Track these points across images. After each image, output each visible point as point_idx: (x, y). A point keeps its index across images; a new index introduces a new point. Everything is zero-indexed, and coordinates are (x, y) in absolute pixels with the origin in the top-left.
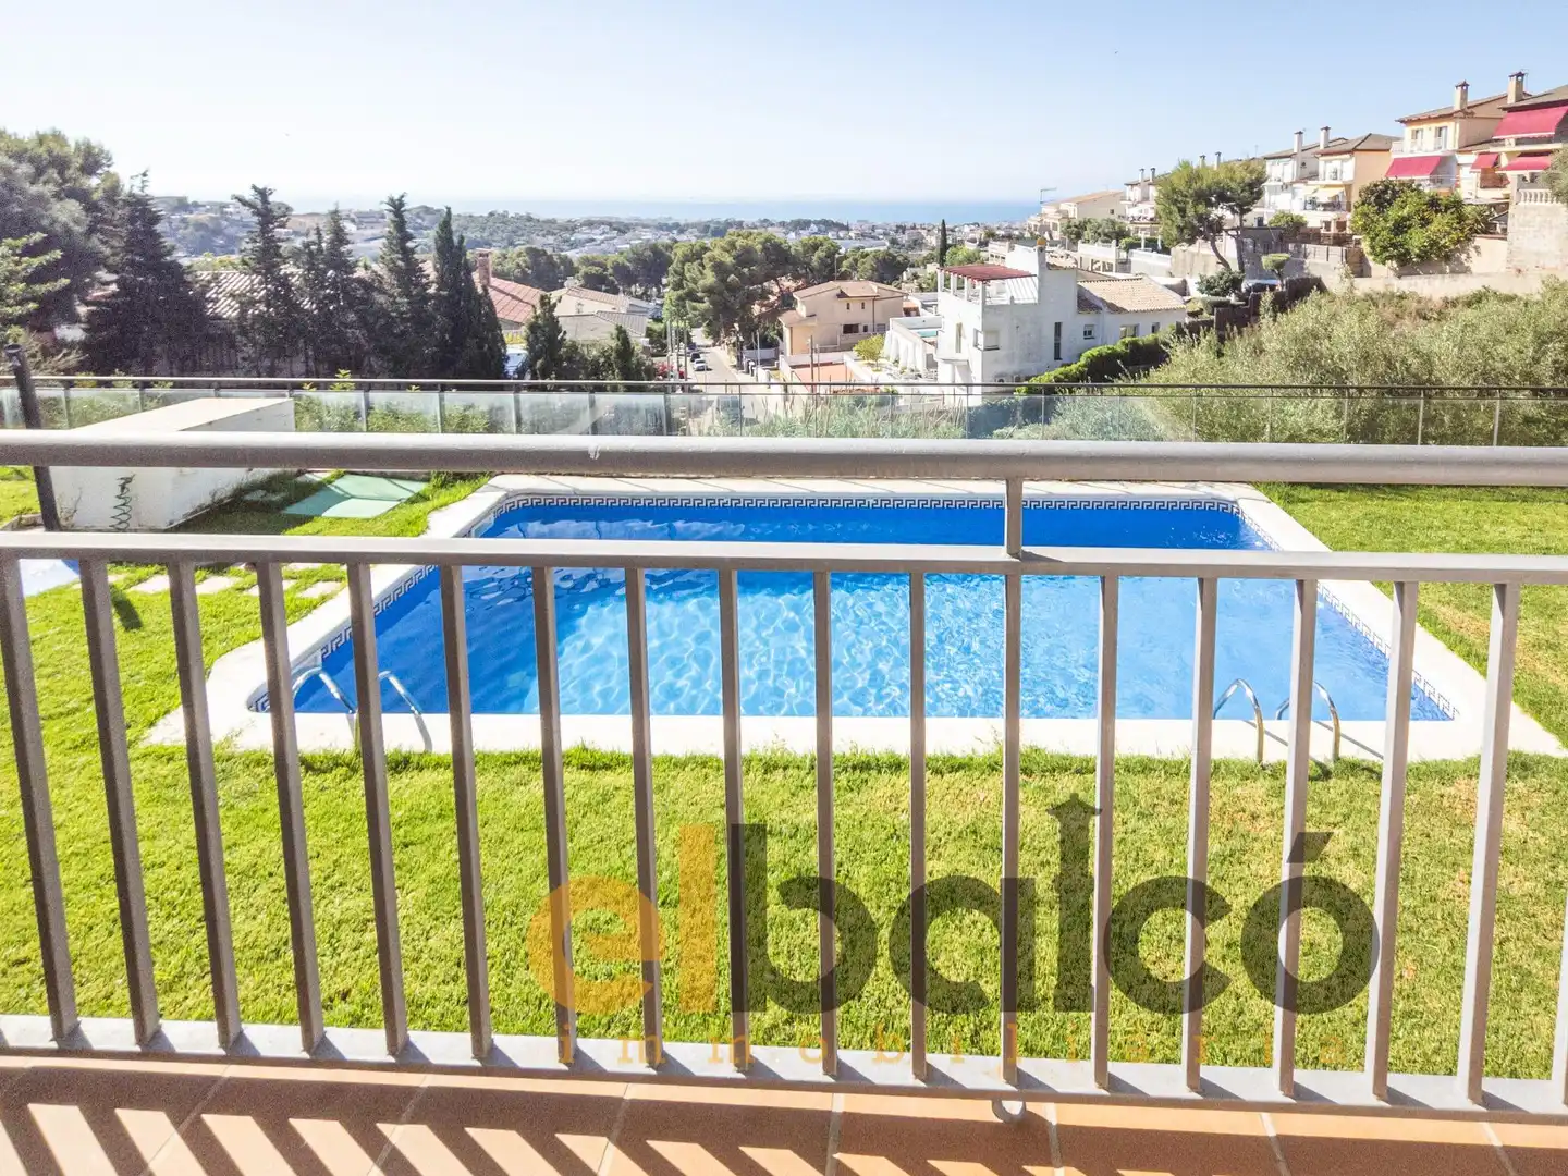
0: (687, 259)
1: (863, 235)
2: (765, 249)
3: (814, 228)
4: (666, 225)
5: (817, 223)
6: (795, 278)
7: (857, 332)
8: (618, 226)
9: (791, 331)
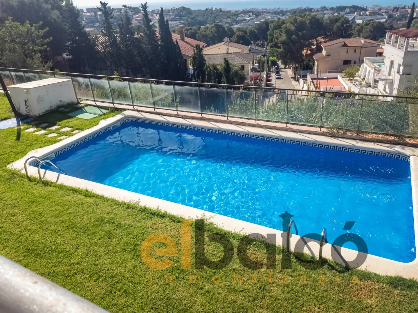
0: (275, 28)
1: (373, 13)
2: (311, 23)
3: (348, 10)
4: (277, 12)
5: (350, 7)
6: (325, 37)
7: (350, 64)
8: (257, 14)
9: (318, 61)
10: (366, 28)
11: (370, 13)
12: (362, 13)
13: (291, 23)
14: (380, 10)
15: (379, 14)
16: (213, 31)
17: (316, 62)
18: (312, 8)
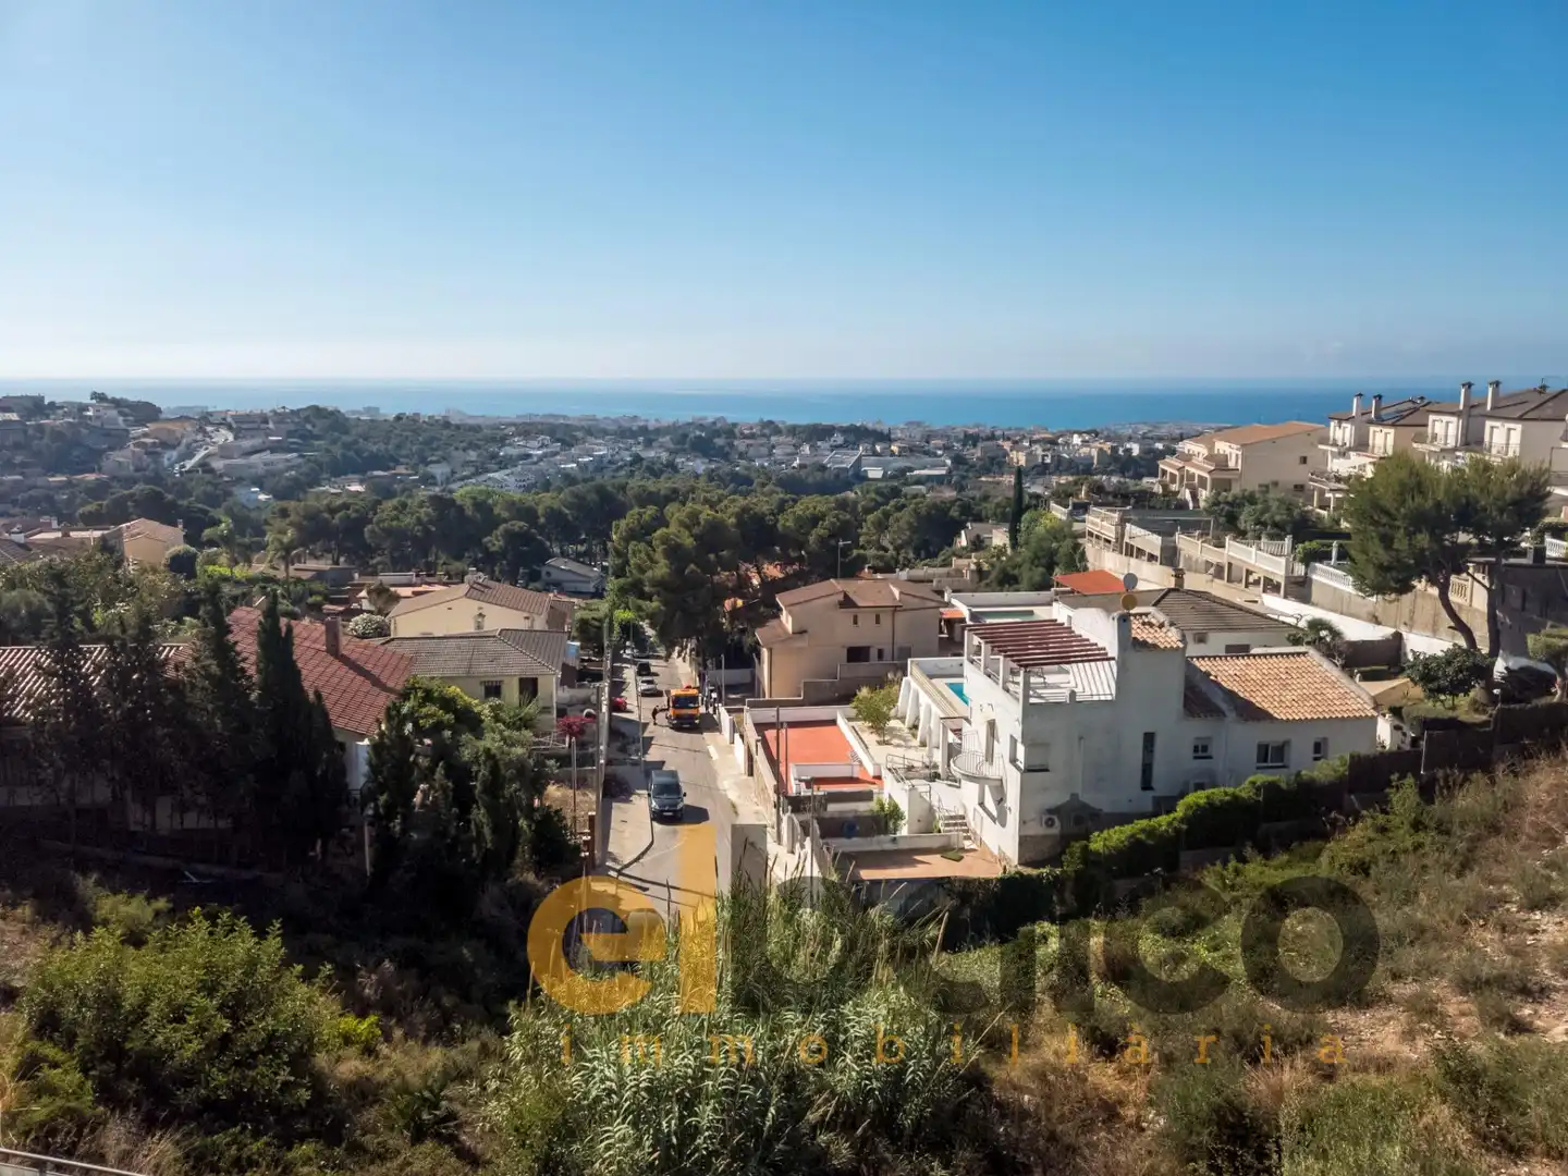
1: (911, 450)
3: (839, 439)
4: (630, 430)
5: (845, 431)
6: (786, 561)
7: (867, 659)
8: (564, 434)
9: (770, 650)
10: (897, 520)
11: (902, 449)
12: (878, 448)
13: (682, 524)
14: (928, 442)
15: (927, 453)
16: (423, 516)
17: (765, 653)
18: (735, 425)
